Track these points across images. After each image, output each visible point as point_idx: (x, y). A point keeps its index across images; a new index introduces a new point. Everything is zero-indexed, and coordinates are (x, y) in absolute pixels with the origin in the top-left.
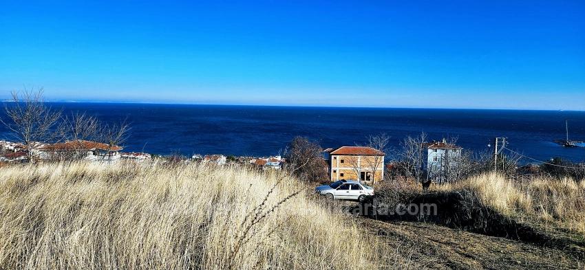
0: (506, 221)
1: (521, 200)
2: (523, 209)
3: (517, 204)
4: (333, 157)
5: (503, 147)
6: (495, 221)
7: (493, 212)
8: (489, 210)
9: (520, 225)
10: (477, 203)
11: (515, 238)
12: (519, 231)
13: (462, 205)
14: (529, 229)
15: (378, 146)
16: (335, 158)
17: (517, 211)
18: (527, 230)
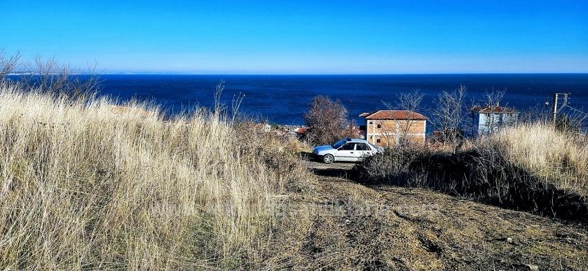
0: (540, 185)
1: (573, 157)
2: (573, 169)
3: (565, 161)
4: (368, 121)
5: (564, 105)
6: (522, 185)
7: (521, 172)
8: (516, 169)
9: (561, 192)
10: (500, 160)
11: (547, 213)
12: (557, 202)
13: (476, 163)
14: (576, 198)
15: (410, 106)
16: (371, 123)
17: (563, 171)
18: (570, 201)
